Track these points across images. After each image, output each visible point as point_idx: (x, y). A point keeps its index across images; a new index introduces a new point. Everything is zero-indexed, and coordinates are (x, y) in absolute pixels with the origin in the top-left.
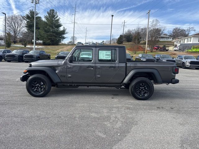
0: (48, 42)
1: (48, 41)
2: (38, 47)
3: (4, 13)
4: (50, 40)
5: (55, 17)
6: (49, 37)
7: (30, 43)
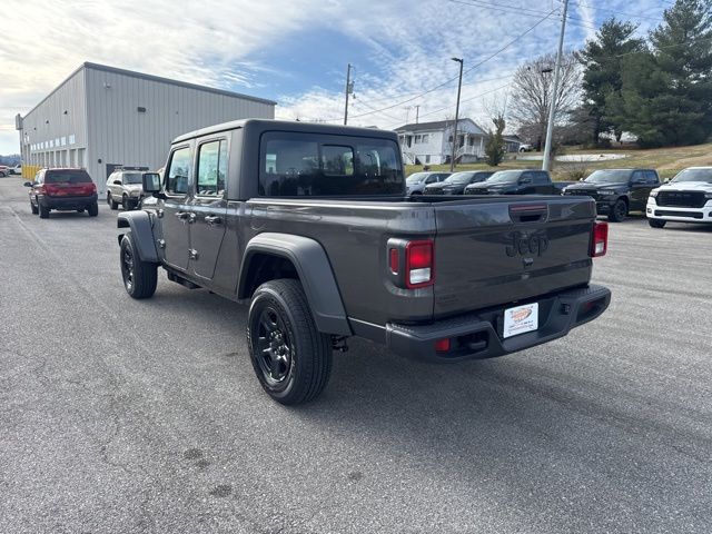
0: (652, 135)
1: (650, 132)
2: (602, 159)
3: (457, 60)
4: (659, 127)
5: (702, 23)
6: (655, 116)
7: (591, 145)
